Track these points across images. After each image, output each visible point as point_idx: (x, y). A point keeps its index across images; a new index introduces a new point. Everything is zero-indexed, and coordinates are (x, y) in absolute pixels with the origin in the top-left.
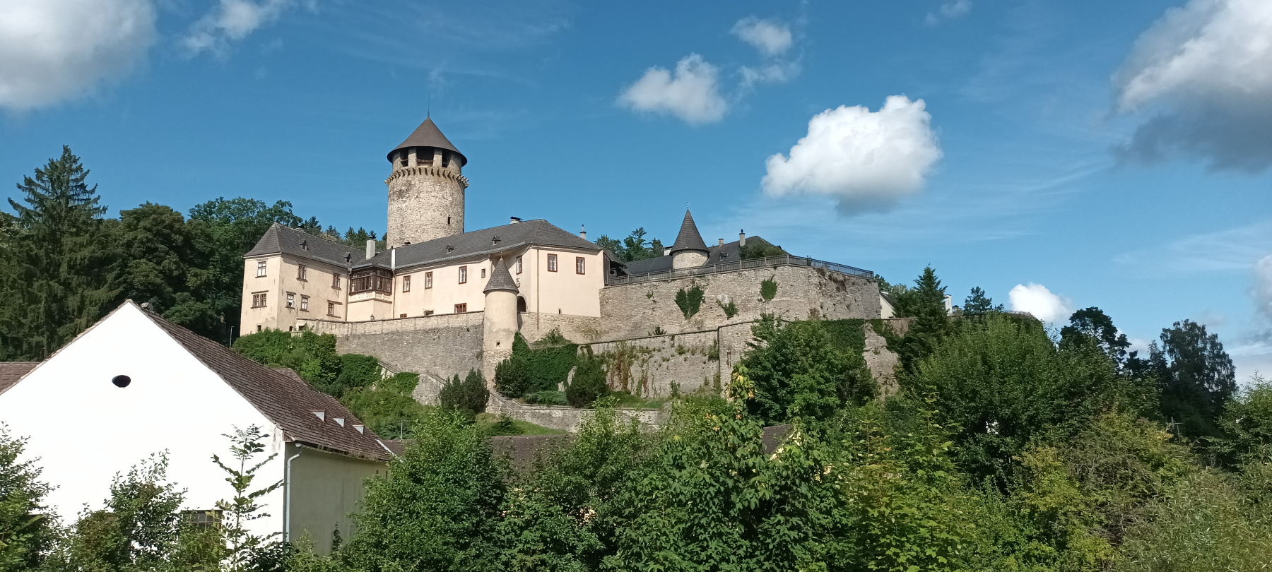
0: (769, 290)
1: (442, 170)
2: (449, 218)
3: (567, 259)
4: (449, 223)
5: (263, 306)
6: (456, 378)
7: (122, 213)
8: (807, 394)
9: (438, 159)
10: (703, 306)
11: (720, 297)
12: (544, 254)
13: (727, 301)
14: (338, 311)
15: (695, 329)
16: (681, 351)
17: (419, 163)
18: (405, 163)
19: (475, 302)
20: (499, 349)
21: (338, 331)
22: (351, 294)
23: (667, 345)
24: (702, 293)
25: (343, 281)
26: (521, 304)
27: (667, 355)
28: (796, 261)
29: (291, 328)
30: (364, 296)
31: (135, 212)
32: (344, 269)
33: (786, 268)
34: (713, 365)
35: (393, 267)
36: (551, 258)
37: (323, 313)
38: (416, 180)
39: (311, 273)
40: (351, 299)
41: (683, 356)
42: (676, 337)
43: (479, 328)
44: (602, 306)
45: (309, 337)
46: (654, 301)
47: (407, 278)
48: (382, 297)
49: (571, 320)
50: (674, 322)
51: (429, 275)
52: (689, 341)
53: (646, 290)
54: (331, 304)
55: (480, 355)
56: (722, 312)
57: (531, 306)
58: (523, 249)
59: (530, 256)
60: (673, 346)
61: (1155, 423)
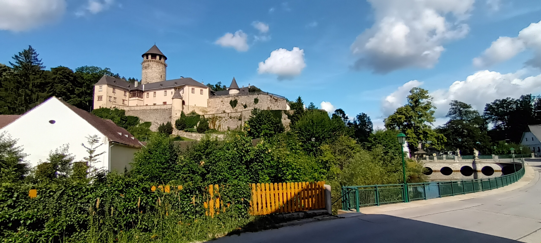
0: (256, 101)
1: (159, 61)
2: (161, 76)
3: (197, 90)
4: (161, 77)
5: (101, 100)
6: (163, 124)
7: (51, 68)
8: (266, 130)
9: (158, 57)
10: (237, 105)
11: (242, 103)
12: (191, 88)
13: (244, 104)
14: (126, 102)
15: (235, 112)
16: (231, 118)
17: (152, 58)
18: (147, 58)
19: (169, 101)
20: (176, 116)
21: (126, 109)
22: (130, 98)
23: (227, 116)
24: (237, 101)
25: (128, 94)
26: (183, 103)
27: (226, 119)
28: (264, 93)
29: (111, 107)
30: (134, 98)
31: (55, 69)
32: (128, 90)
33: (261, 95)
34: (240, 122)
35: (143, 90)
36: (193, 89)
37: (121, 103)
38: (151, 63)
39: (117, 91)
40: (130, 99)
41: (231, 119)
42: (229, 114)
43: (170, 109)
44: (208, 104)
45: (116, 110)
46: (223, 103)
47: (148, 94)
48: (140, 99)
49: (199, 108)
50: (229, 109)
51: (155, 93)
52: (233, 115)
53: (221, 100)
54: (124, 100)
55: (171, 117)
56: (243, 107)
57: (186, 103)
58: (184, 86)
59: (186, 88)
60: (228, 116)
61: (353, 139)
